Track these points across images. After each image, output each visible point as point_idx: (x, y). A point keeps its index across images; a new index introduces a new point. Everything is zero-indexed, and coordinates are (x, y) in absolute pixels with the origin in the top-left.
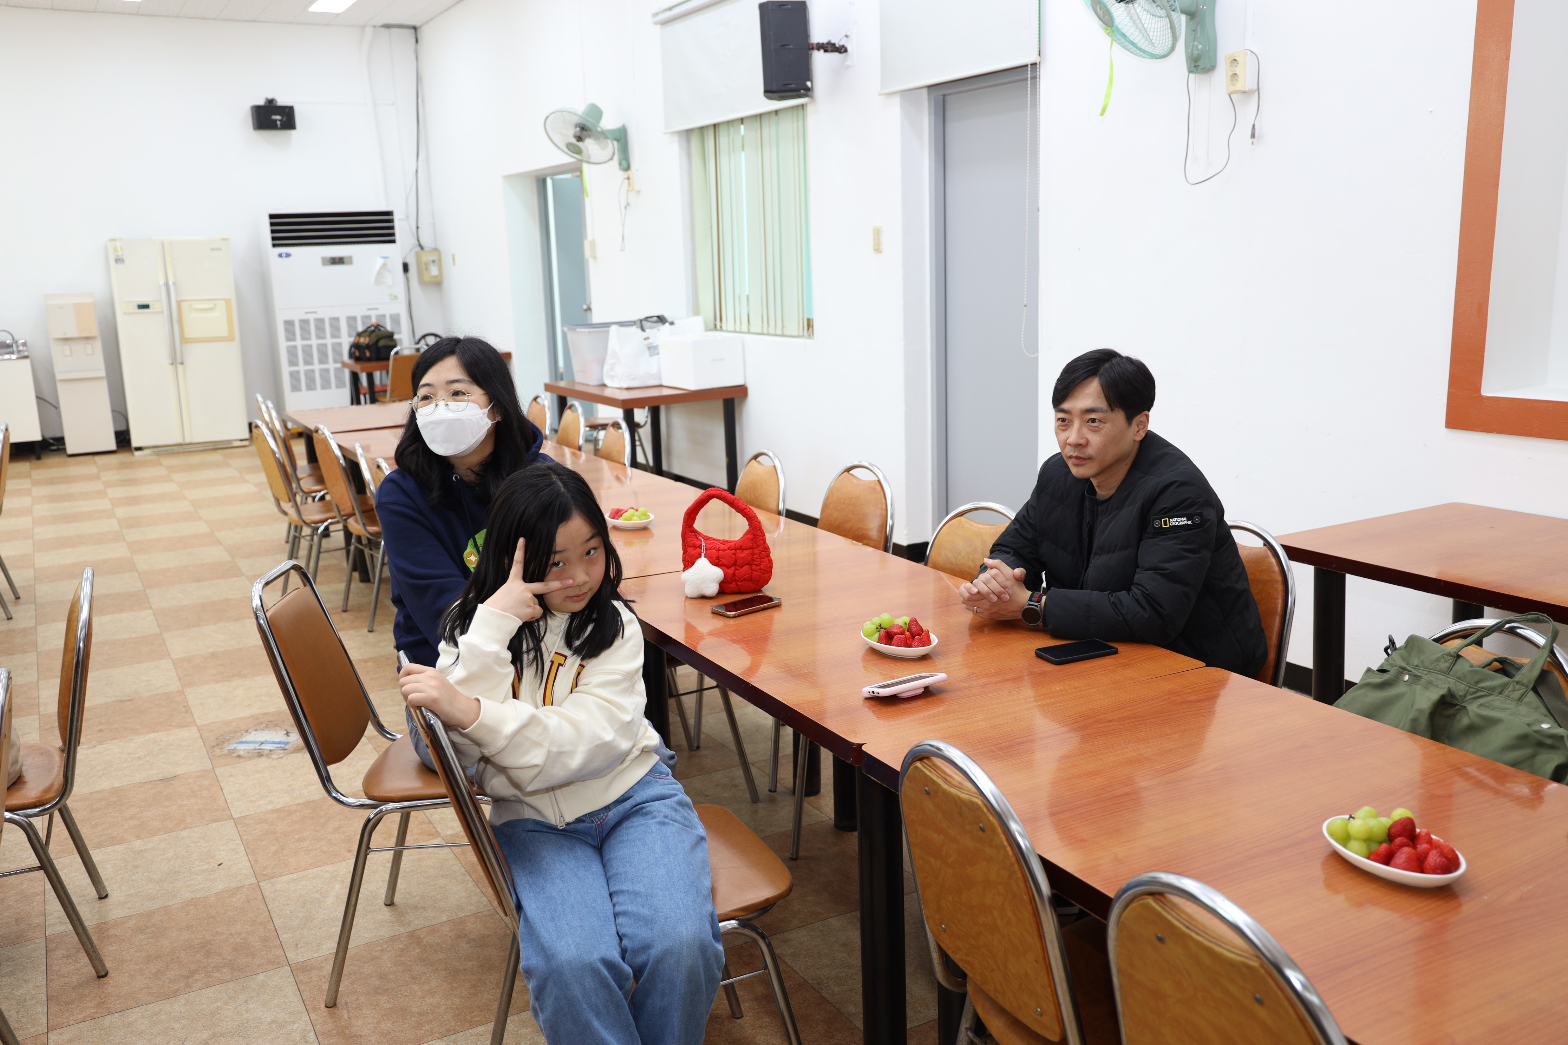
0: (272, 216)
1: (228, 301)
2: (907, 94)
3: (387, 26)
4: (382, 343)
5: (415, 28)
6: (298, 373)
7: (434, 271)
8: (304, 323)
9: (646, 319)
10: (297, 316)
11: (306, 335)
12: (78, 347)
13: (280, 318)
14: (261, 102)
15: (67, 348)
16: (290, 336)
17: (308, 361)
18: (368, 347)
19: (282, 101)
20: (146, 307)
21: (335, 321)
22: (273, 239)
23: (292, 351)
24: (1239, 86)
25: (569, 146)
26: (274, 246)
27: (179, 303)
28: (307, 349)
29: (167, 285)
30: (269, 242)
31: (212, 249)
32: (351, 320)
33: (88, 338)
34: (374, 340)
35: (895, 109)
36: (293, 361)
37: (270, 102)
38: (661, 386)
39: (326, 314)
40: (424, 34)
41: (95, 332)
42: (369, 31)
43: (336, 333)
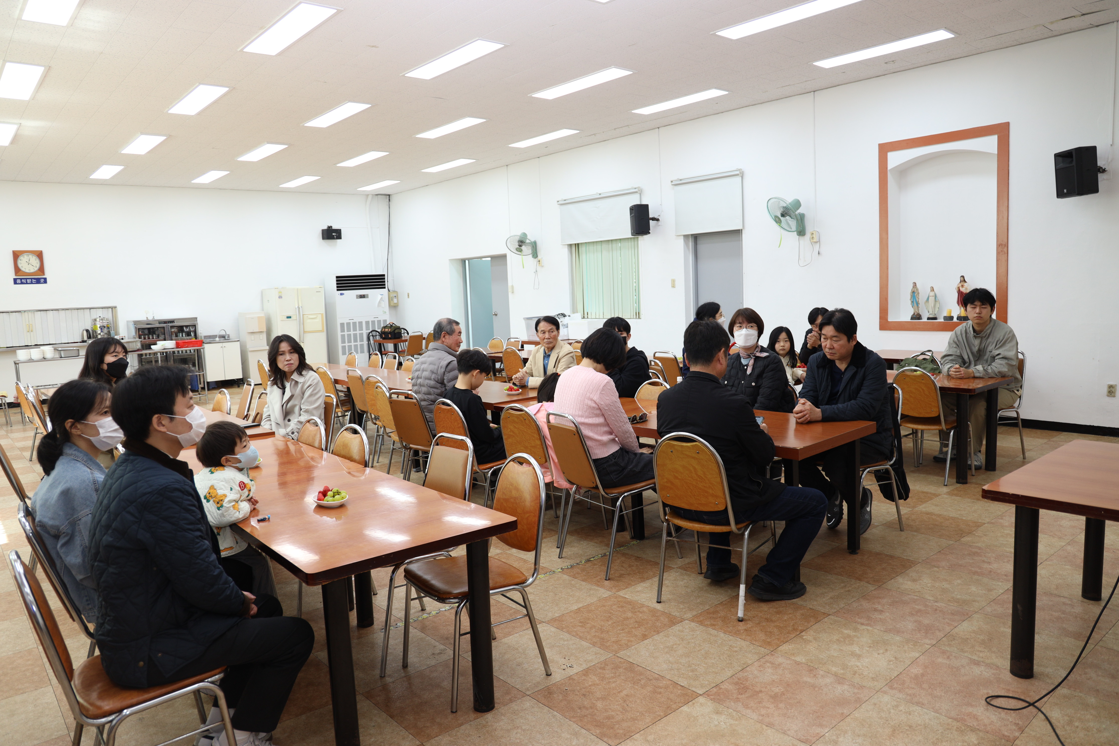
0: (337, 277)
1: (322, 314)
2: (686, 237)
3: (377, 195)
4: (396, 331)
5: (389, 195)
6: (345, 346)
7: (395, 301)
8: (348, 324)
9: (559, 314)
10: (345, 321)
11: (349, 330)
12: (257, 336)
13: (339, 322)
14: (326, 228)
15: (253, 336)
16: (343, 330)
17: (349, 341)
18: (390, 333)
19: (335, 227)
20: (290, 317)
21: (361, 323)
22: (337, 287)
23: (343, 336)
24: (815, 240)
25: (517, 249)
26: (338, 290)
27: (303, 315)
28: (349, 336)
29: (299, 307)
30: (336, 288)
31: (317, 292)
32: (367, 323)
33: (261, 332)
34: (393, 330)
35: (681, 240)
36: (343, 342)
37: (330, 228)
38: (569, 339)
39: (357, 320)
40: (391, 198)
41: (265, 330)
42: (370, 197)
43: (361, 329)
